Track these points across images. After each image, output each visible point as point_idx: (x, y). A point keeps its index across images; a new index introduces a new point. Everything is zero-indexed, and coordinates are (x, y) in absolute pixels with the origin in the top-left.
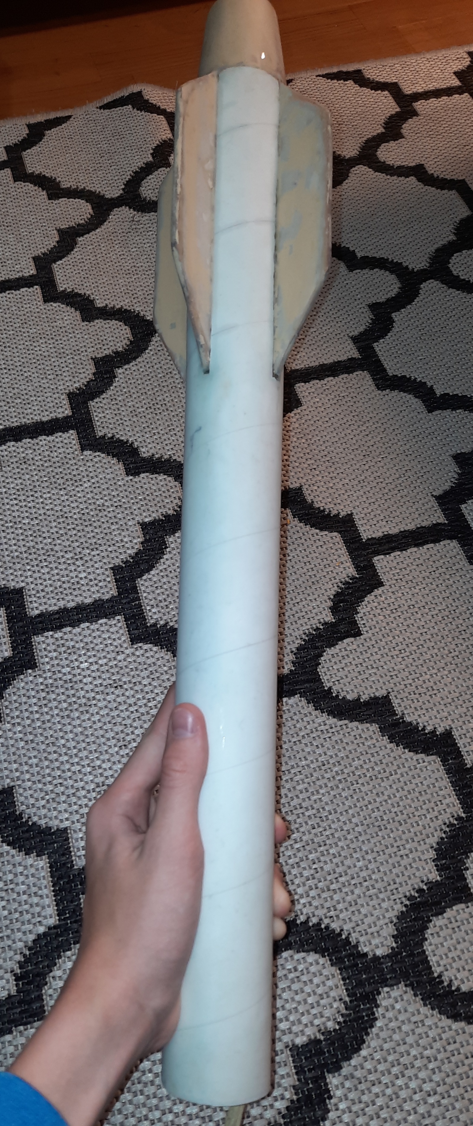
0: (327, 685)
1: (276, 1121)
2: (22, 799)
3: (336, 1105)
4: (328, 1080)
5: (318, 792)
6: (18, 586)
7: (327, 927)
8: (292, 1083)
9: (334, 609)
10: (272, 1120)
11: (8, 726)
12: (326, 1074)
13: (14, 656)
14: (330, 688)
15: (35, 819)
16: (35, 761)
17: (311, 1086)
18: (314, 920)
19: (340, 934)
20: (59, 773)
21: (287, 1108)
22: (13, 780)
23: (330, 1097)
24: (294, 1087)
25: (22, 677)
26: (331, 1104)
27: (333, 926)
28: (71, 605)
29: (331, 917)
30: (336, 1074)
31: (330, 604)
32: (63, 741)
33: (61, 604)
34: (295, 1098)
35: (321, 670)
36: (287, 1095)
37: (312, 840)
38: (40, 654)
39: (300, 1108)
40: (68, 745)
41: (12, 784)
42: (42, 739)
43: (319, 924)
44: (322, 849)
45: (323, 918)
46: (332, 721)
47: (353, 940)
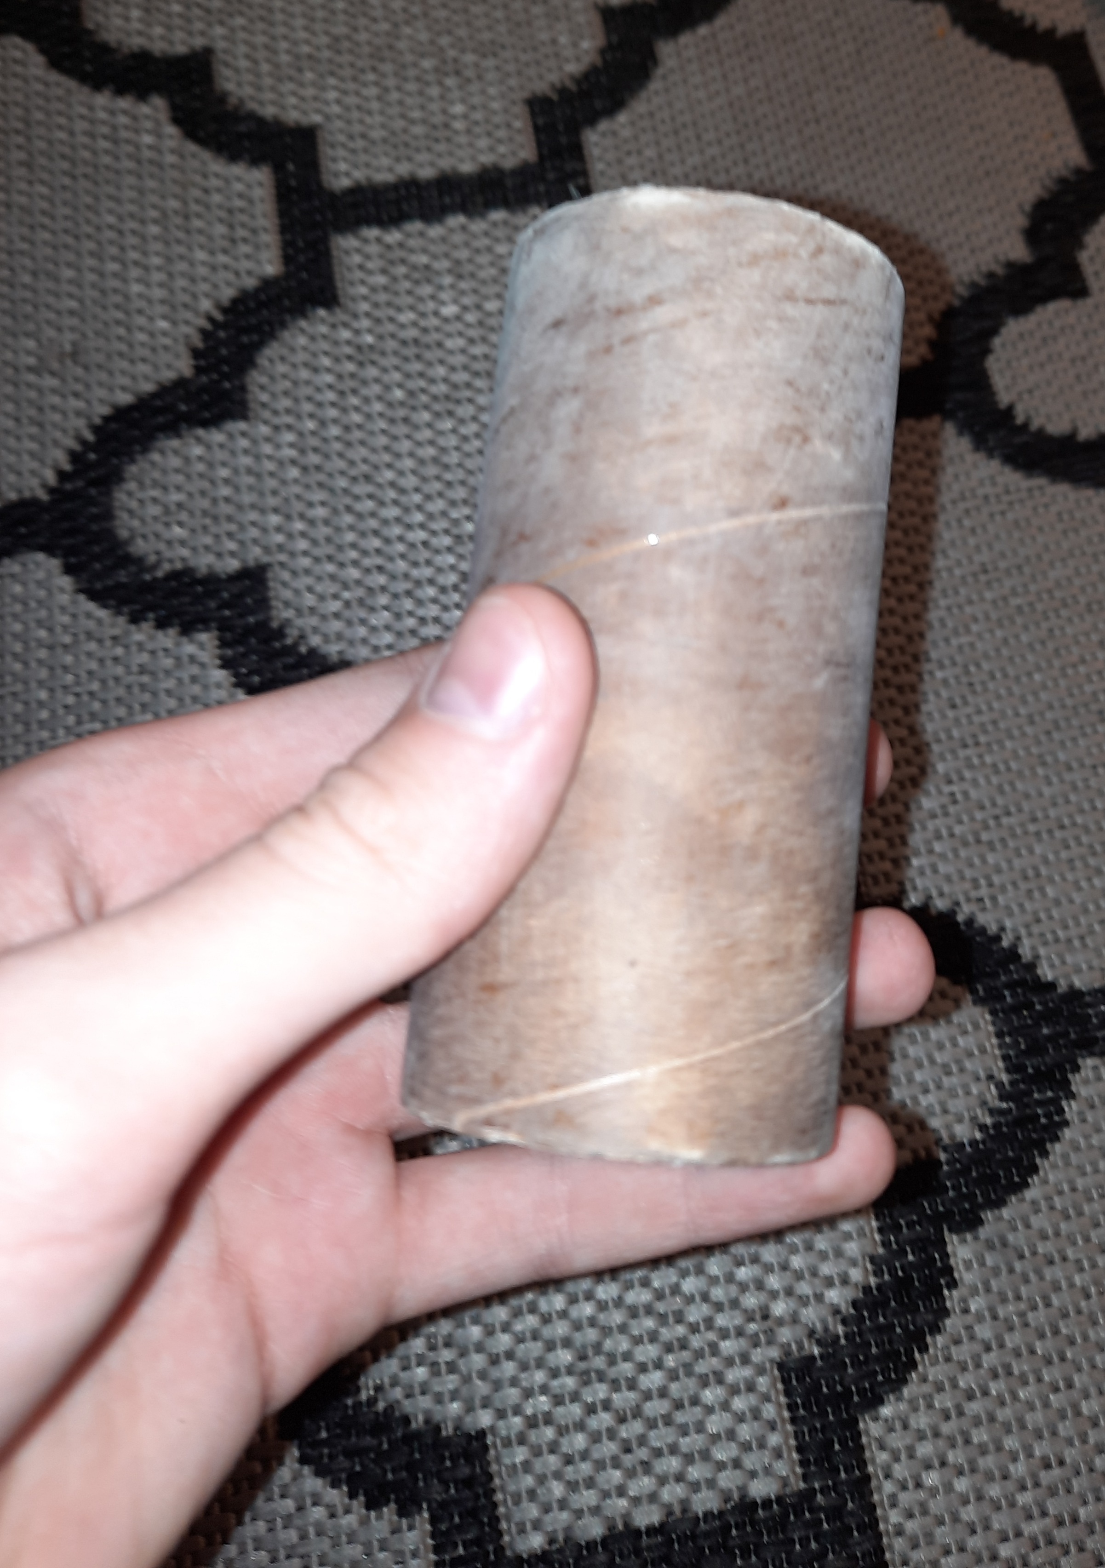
0: (1004, 398)
1: (826, 1329)
2: (287, 594)
3: (964, 1300)
4: (949, 1249)
5: (968, 630)
6: (305, 122)
7: (970, 922)
8: (869, 1250)
9: (1032, 235)
10: (819, 1327)
11: (264, 430)
12: (946, 1233)
13: (287, 276)
14: (1010, 408)
15: (315, 641)
16: (320, 512)
17: (911, 1257)
19: (998, 938)
20: (376, 543)
21: (855, 1304)
22: (267, 550)
23: (953, 1284)
24: (872, 1259)
25: (303, 323)
26: (952, 1298)
27: (982, 919)
28: (426, 173)
29: (980, 900)
30: (969, 1237)
31: (1022, 221)
32: (389, 475)
33: (403, 169)
34: (873, 1281)
35: (993, 364)
36: (856, 1275)
37: (948, 731)
38: (348, 275)
39: (885, 1304)
40: (403, 482)
41: (266, 559)
42: (341, 464)
44: (969, 752)
45: (962, 899)
46: (1012, 477)
47: (1025, 951)
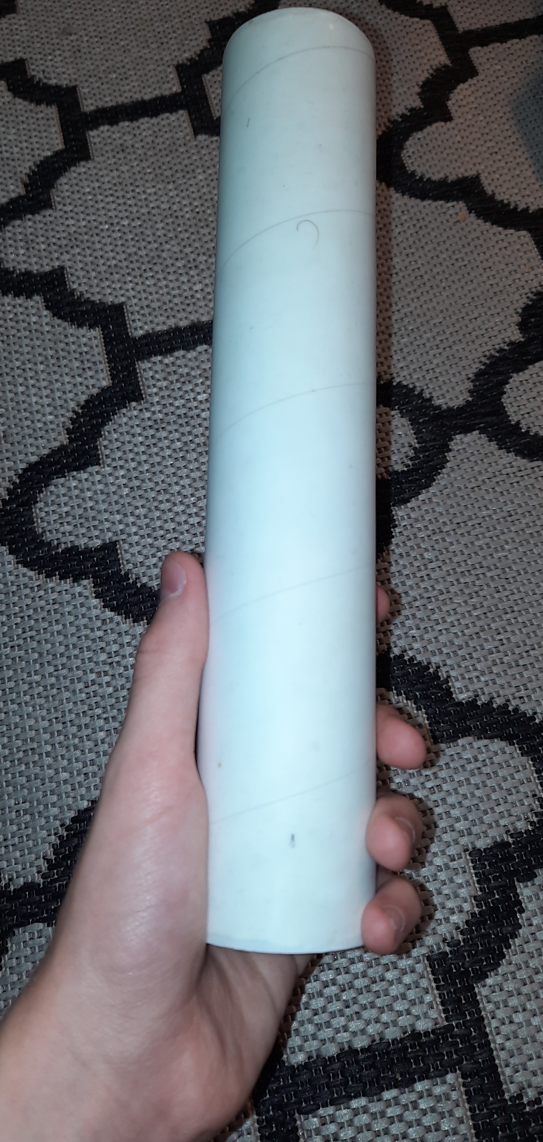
0: (514, 419)
1: (452, 938)
2: (128, 556)
3: (528, 919)
4: (518, 891)
5: (503, 549)
6: (117, 301)
7: (516, 710)
8: (473, 893)
9: (522, 326)
10: (448, 936)
11: (108, 470)
12: (516, 883)
13: (114, 386)
14: (518, 423)
15: (145, 580)
16: (142, 511)
17: (497, 897)
18: (499, 702)
19: (533, 718)
20: (172, 525)
21: (467, 922)
22: (115, 533)
23: (522, 911)
24: (475, 898)
25: (124, 411)
26: (522, 918)
27: (523, 708)
28: (184, 323)
29: (522, 697)
30: (529, 883)
31: (517, 319)
33: (172, 322)
34: (476, 910)
35: (505, 400)
36: (466, 907)
37: (496, 605)
38: (146, 383)
39: (485, 922)
41: (115, 538)
42: (151, 485)
43: (506, 706)
44: (508, 616)
45: (511, 698)
46: (521, 462)
